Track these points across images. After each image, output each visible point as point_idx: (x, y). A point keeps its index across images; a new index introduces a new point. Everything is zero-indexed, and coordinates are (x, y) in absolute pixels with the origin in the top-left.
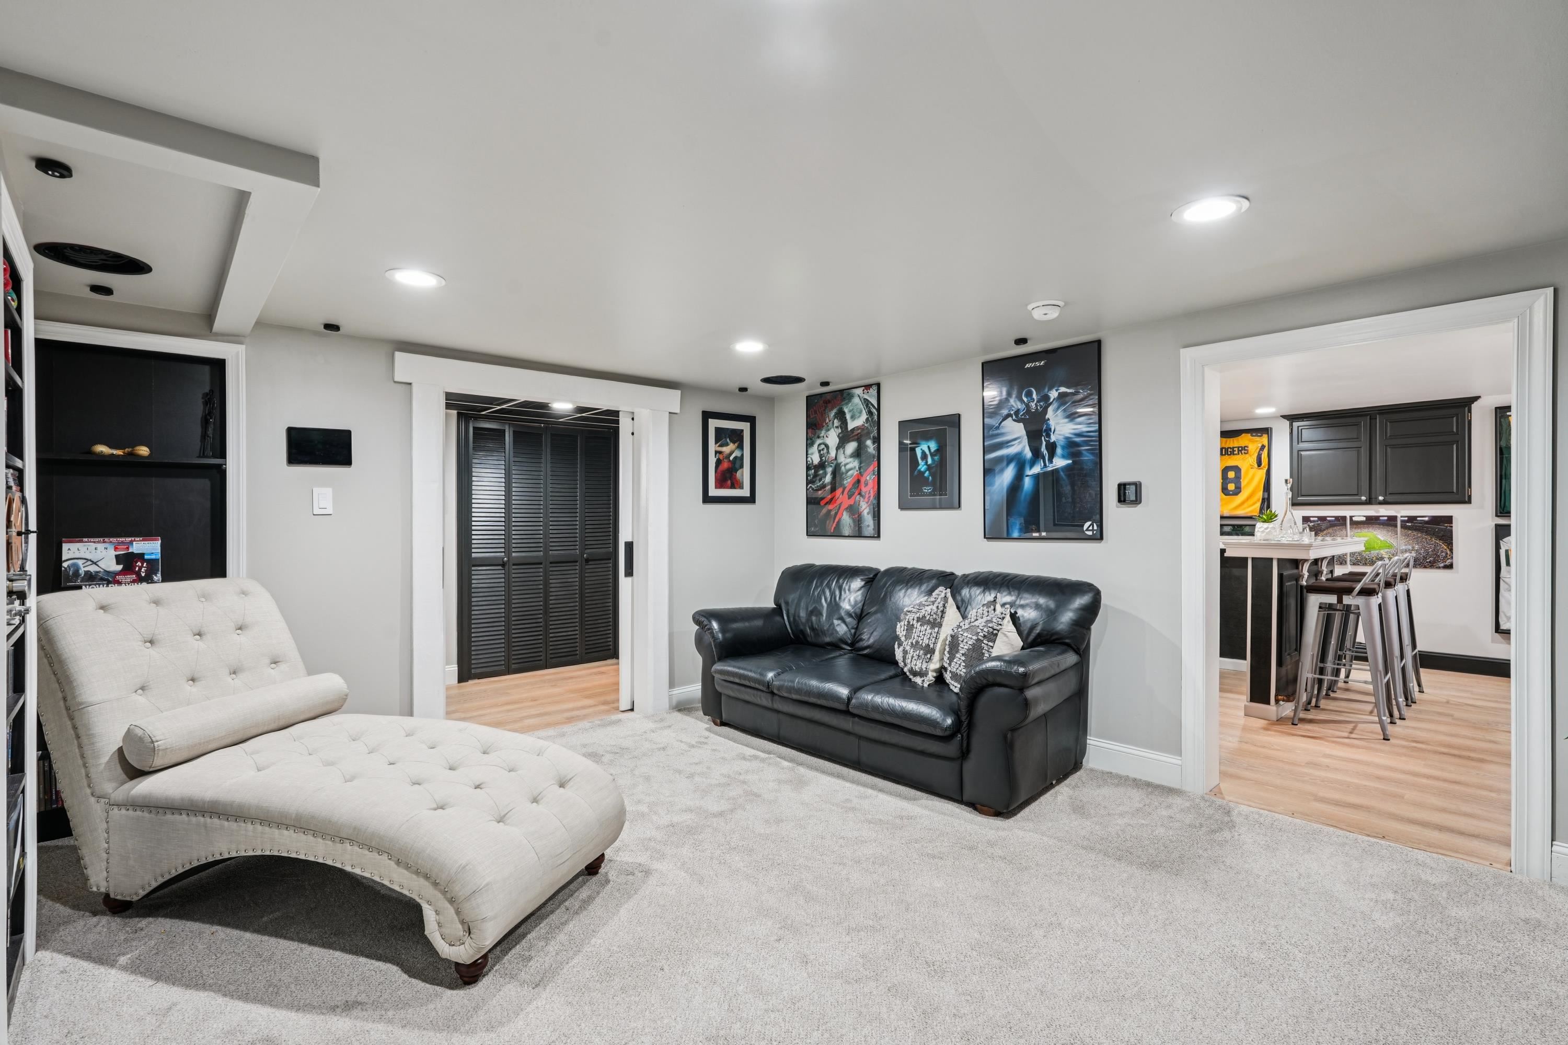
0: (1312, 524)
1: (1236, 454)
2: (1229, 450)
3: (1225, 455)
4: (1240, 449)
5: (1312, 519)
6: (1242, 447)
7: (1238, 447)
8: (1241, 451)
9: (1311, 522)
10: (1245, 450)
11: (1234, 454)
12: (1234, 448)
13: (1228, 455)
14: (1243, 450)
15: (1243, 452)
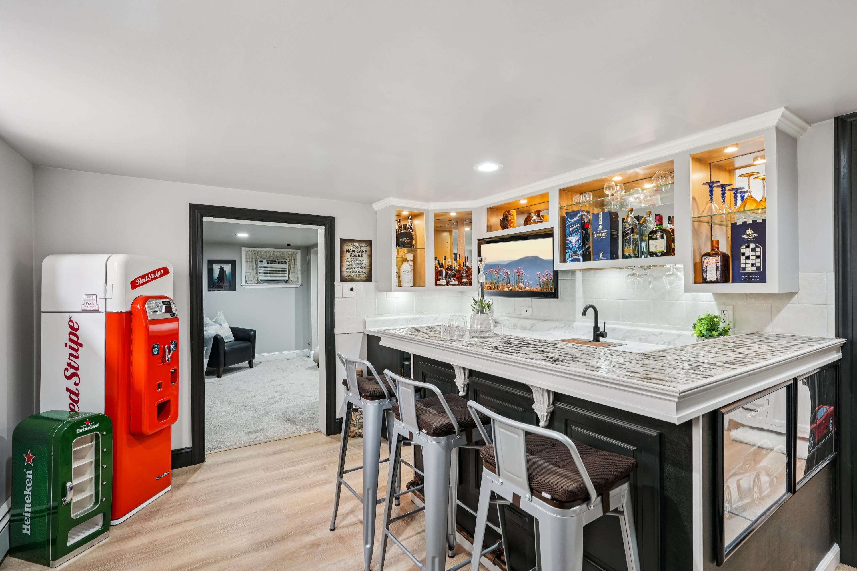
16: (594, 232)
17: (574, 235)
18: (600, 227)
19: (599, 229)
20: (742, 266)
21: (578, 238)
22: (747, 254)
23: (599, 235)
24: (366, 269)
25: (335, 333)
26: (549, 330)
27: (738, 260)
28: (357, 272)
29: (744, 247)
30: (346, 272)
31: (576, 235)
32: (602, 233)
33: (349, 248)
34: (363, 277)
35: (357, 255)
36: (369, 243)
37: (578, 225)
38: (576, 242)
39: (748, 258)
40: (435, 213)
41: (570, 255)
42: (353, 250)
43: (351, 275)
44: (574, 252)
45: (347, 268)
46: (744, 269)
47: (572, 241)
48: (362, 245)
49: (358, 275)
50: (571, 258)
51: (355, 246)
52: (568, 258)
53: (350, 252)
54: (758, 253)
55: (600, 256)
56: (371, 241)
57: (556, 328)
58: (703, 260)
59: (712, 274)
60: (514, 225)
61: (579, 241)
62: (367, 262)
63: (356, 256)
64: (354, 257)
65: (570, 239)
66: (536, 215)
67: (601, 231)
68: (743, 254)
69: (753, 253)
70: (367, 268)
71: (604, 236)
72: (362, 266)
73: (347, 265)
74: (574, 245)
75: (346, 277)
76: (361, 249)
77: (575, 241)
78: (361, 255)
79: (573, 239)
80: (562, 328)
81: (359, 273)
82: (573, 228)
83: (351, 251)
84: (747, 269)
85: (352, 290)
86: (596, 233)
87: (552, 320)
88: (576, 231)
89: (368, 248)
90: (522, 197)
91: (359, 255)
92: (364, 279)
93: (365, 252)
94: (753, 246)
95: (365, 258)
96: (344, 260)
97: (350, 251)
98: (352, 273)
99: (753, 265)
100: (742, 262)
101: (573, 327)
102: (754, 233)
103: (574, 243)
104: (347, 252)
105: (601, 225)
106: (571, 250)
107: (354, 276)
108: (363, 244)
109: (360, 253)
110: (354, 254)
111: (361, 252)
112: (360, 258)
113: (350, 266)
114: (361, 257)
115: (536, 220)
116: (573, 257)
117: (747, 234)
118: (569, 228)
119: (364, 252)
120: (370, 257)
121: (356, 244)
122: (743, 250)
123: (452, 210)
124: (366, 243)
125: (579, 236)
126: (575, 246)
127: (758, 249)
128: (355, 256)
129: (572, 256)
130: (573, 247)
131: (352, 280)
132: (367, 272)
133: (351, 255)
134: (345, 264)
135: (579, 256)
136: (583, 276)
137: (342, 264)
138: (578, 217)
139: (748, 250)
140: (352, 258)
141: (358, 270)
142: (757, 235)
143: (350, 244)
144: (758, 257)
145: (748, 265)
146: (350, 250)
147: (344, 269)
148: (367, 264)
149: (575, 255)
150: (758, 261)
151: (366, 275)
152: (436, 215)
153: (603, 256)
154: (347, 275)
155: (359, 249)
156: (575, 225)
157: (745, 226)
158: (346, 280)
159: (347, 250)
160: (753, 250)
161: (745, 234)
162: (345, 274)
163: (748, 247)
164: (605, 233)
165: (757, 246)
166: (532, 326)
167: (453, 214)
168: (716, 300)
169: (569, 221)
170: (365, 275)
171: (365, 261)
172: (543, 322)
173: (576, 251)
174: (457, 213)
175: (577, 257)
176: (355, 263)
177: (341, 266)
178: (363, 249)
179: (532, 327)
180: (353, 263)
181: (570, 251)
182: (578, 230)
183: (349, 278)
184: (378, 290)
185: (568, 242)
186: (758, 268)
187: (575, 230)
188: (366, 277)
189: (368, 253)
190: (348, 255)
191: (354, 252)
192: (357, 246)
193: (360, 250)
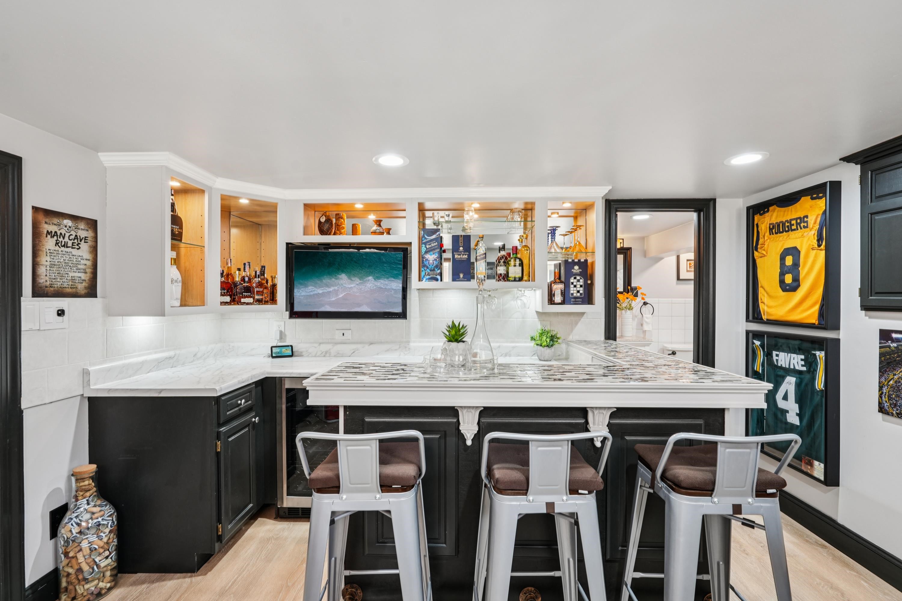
0: (895, 345)
1: (794, 230)
2: (787, 224)
3: (782, 232)
4: (799, 221)
5: (894, 336)
6: (800, 218)
7: (796, 219)
8: (800, 224)
9: (893, 340)
10: (804, 222)
11: (792, 230)
12: (791, 220)
13: (786, 232)
14: (802, 222)
15: (802, 225)
16: (455, 253)
17: (431, 253)
18: (461, 248)
19: (460, 251)
20: (572, 292)
21: (436, 257)
22: (575, 284)
23: (459, 257)
24: (86, 273)
25: (22, 407)
26: (378, 354)
27: (569, 287)
28: (70, 278)
29: (573, 278)
30: (47, 278)
31: (434, 254)
32: (463, 255)
33: (53, 228)
34: (81, 287)
35: (70, 244)
36: (93, 224)
37: (436, 244)
38: (433, 261)
39: (575, 286)
40: (221, 195)
41: (427, 273)
42: (61, 234)
43: (58, 284)
44: (431, 270)
45: (48, 268)
46: (572, 294)
47: (429, 259)
48: (79, 227)
49: (70, 283)
50: (428, 277)
51: (66, 226)
52: (424, 276)
53: (55, 237)
54: (582, 284)
55: (460, 277)
56: (96, 221)
57: (387, 351)
58: (552, 286)
59: (558, 298)
60: (344, 232)
61: (437, 260)
62: (89, 260)
63: (67, 247)
64: (63, 249)
65: (426, 257)
66: (377, 224)
67: (462, 253)
68: (572, 283)
69: (578, 283)
70: (89, 271)
71: (465, 258)
72: (79, 267)
73: (48, 263)
74: (431, 263)
75: (46, 287)
76: (78, 235)
77: (432, 259)
78: (77, 245)
79: (430, 257)
80: (396, 350)
81: (73, 279)
82: (430, 246)
83: (57, 235)
84: (575, 295)
85: (61, 313)
86: (457, 254)
87: (381, 343)
88: (434, 250)
89: (89, 234)
90: (359, 201)
91: (73, 245)
92: (83, 292)
93: (85, 240)
94: (578, 278)
95: (84, 251)
96: (40, 252)
97: (54, 235)
98: (58, 280)
99: (578, 292)
100: (572, 289)
101: (409, 349)
102: (579, 268)
103: (431, 262)
104: (49, 236)
105: (462, 247)
106: (428, 268)
107: (62, 286)
108: (82, 225)
109: (76, 241)
110: (63, 241)
111: (77, 239)
112: (75, 251)
113: (54, 265)
114: (78, 249)
115: (378, 231)
116: (430, 276)
117: (575, 269)
118: (426, 245)
119: (83, 241)
120: (94, 250)
121: (68, 222)
122: (572, 280)
123: (245, 195)
124: (88, 224)
125: (437, 255)
126: (433, 265)
127: (581, 281)
128: (65, 246)
129: (428, 274)
130: (429, 265)
131: (59, 294)
132: (88, 278)
133: (57, 244)
134: (44, 260)
135: (436, 276)
136: (419, 296)
137: (38, 259)
138: (436, 235)
139: (575, 280)
140: (60, 250)
141: (71, 274)
142: (581, 270)
143: (56, 221)
144: (581, 286)
145: (575, 292)
146: (56, 232)
147: (42, 270)
148: (89, 263)
149: (433, 274)
150: (582, 289)
151: (87, 285)
152: (224, 198)
153: (463, 277)
154: (48, 283)
155: (73, 233)
156: (433, 243)
157: (574, 263)
158: (47, 294)
159: (48, 231)
160: (578, 281)
161: (573, 269)
162: (43, 280)
163: (575, 278)
164: (466, 255)
165: (581, 278)
166: (352, 351)
167: (244, 201)
168: (538, 318)
169: (426, 238)
170: (84, 284)
171: (85, 257)
172: (369, 345)
173: (434, 270)
174: (251, 200)
175: (435, 276)
176: (64, 260)
177: (35, 265)
178: (82, 234)
179: (354, 352)
180: (62, 260)
181: (426, 269)
182: (436, 249)
183: (52, 289)
184: (109, 312)
185: (424, 259)
186: (581, 294)
187: (432, 248)
188: (85, 288)
189: (90, 243)
190: (49, 243)
191: (64, 238)
192: (70, 227)
193: (76, 236)
